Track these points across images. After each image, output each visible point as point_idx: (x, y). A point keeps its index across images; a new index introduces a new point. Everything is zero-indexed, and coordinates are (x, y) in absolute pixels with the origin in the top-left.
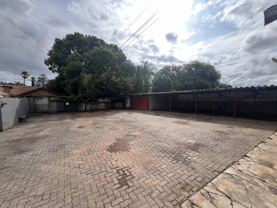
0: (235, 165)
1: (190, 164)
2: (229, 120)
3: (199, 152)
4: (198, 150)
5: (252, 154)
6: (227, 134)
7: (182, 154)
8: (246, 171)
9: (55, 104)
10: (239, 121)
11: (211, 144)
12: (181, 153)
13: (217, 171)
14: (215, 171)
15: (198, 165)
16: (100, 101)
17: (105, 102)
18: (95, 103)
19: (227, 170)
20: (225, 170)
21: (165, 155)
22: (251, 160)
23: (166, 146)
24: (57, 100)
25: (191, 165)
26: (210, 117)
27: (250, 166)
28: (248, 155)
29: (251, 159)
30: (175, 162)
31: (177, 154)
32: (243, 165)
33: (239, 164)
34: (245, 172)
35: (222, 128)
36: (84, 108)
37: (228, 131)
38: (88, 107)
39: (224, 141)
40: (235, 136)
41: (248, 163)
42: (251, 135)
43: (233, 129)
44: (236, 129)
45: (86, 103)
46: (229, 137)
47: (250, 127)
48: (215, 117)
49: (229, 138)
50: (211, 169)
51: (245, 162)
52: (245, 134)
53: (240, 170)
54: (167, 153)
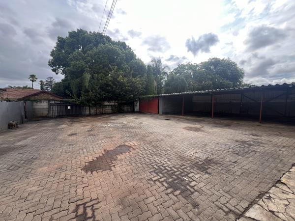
0: (264, 200)
1: (192, 196)
2: (254, 126)
3: (209, 174)
4: (209, 171)
5: (289, 179)
6: (251, 145)
7: (183, 176)
8: (282, 213)
9: (55, 108)
10: (266, 127)
11: (228, 160)
12: (183, 174)
13: (234, 213)
14: (231, 211)
15: (203, 199)
16: (106, 104)
17: (111, 105)
18: (100, 106)
19: (251, 209)
20: (246, 209)
21: (159, 177)
22: (288, 190)
23: (164, 163)
24: (58, 103)
25: (194, 198)
26: (229, 122)
27: (288, 203)
28: (283, 180)
29: (289, 188)
30: (169, 190)
31: (176, 176)
32: (277, 200)
33: (269, 198)
34: (281, 215)
35: (244, 136)
36: (88, 113)
37: (252, 141)
38: (93, 111)
39: (247, 156)
40: (262, 148)
41: (285, 196)
42: (284, 147)
43: (258, 137)
44: (262, 137)
45: (89, 106)
46: (254, 149)
47: (281, 135)
48: (235, 122)
49: (253, 151)
50: (225, 208)
51: (280, 195)
52: (276, 145)
53: (273, 212)
54: (162, 174)
